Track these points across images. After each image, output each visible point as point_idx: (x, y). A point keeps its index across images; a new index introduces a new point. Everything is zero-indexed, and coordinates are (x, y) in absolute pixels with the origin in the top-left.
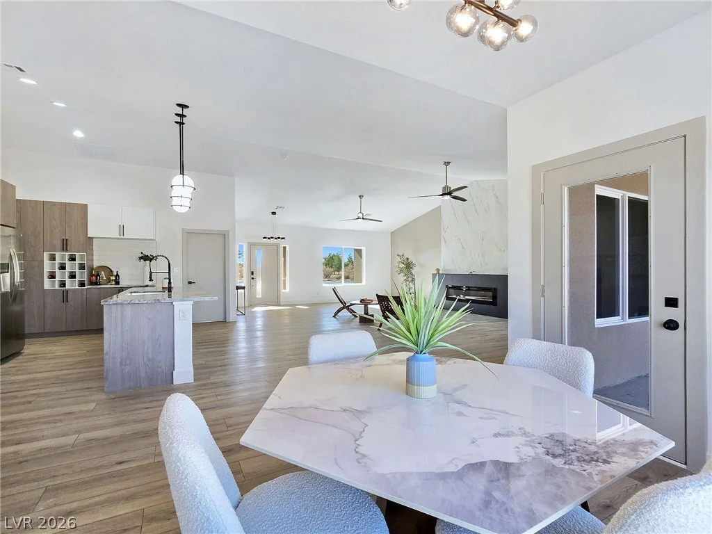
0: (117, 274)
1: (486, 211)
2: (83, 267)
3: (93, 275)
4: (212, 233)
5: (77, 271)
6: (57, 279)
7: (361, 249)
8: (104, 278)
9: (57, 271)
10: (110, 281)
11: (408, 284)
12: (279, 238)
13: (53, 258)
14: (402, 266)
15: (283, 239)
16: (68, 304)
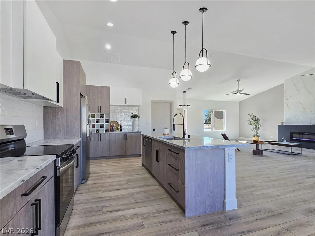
0: (121, 125)
2: (107, 121)
3: (111, 126)
4: (166, 102)
5: (105, 124)
6: (95, 128)
7: (223, 111)
8: (115, 127)
9: (95, 123)
10: (118, 129)
11: (255, 130)
12: (187, 105)
13: (93, 117)
14: (251, 120)
15: (189, 105)
16: (101, 142)
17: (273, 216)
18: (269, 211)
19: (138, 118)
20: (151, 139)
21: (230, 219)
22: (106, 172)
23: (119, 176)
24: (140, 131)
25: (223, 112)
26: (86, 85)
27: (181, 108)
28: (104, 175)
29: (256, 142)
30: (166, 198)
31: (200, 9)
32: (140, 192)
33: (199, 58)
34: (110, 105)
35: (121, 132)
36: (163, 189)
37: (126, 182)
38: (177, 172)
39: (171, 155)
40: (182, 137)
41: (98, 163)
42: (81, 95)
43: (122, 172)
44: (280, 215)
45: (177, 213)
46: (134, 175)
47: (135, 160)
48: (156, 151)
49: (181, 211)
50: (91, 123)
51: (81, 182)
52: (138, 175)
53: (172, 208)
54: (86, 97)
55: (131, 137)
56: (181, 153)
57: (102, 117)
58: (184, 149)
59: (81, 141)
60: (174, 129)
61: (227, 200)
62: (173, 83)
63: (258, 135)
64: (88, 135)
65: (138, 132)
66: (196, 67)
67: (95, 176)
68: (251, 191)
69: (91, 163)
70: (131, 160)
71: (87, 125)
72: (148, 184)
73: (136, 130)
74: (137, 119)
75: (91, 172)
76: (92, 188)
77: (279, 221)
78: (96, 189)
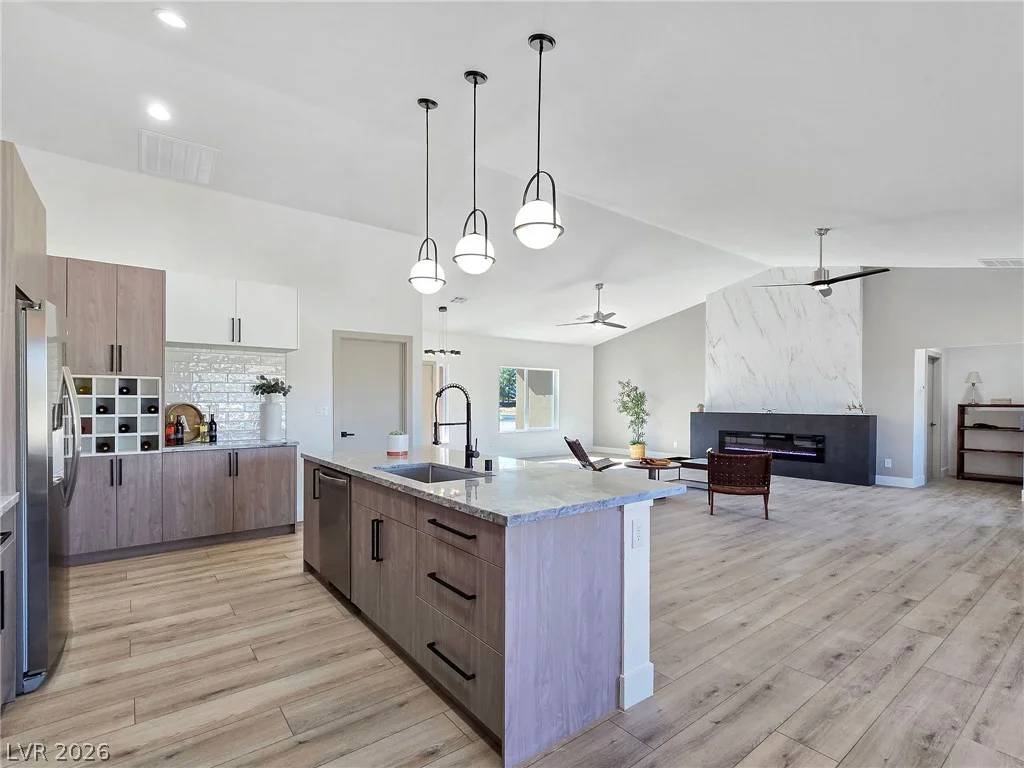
0: (212, 421)
1: (799, 315)
2: (151, 407)
3: (168, 425)
4: (384, 341)
5: (139, 415)
6: (94, 435)
7: (551, 372)
8: (187, 430)
9: (94, 416)
10: (198, 434)
11: (636, 428)
12: (452, 352)
13: (85, 387)
14: (626, 399)
15: (458, 353)
16: (123, 490)
17: (753, 699)
18: (738, 685)
19: (284, 395)
20: (350, 476)
21: (647, 740)
22: (149, 619)
23: (212, 627)
24: (291, 439)
25: (550, 374)
26: (50, 252)
27: (431, 359)
28: (141, 633)
29: (648, 463)
30: (417, 697)
31: (534, 38)
32: (313, 691)
33: (524, 204)
34: (162, 343)
35: (214, 447)
36: (402, 662)
37: (247, 651)
38: (466, 603)
39: (441, 541)
40: (461, 465)
41: (109, 578)
42: (20, 294)
43: (226, 608)
44: (768, 691)
45: (473, 757)
46: (281, 613)
47: (273, 551)
48: (373, 521)
49: (481, 743)
50: (75, 416)
51: (19, 685)
52: (292, 614)
53: (449, 736)
54: (50, 309)
55: (258, 463)
56: (485, 538)
57: (128, 388)
58: (501, 521)
59: (18, 505)
60: (436, 439)
61: (627, 675)
62: (426, 278)
63: (641, 439)
64: (58, 473)
65: (284, 445)
66: (518, 231)
67: (91, 646)
68: (674, 622)
69: (72, 584)
70: (259, 551)
71: (55, 429)
72: (340, 647)
73: (275, 438)
74: (278, 397)
75: (74, 628)
76: (81, 710)
77: (773, 715)
78: (105, 710)
